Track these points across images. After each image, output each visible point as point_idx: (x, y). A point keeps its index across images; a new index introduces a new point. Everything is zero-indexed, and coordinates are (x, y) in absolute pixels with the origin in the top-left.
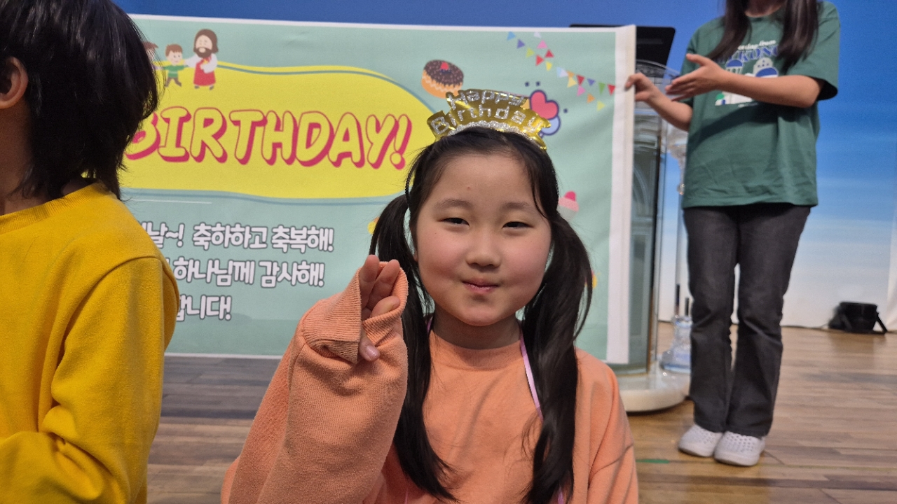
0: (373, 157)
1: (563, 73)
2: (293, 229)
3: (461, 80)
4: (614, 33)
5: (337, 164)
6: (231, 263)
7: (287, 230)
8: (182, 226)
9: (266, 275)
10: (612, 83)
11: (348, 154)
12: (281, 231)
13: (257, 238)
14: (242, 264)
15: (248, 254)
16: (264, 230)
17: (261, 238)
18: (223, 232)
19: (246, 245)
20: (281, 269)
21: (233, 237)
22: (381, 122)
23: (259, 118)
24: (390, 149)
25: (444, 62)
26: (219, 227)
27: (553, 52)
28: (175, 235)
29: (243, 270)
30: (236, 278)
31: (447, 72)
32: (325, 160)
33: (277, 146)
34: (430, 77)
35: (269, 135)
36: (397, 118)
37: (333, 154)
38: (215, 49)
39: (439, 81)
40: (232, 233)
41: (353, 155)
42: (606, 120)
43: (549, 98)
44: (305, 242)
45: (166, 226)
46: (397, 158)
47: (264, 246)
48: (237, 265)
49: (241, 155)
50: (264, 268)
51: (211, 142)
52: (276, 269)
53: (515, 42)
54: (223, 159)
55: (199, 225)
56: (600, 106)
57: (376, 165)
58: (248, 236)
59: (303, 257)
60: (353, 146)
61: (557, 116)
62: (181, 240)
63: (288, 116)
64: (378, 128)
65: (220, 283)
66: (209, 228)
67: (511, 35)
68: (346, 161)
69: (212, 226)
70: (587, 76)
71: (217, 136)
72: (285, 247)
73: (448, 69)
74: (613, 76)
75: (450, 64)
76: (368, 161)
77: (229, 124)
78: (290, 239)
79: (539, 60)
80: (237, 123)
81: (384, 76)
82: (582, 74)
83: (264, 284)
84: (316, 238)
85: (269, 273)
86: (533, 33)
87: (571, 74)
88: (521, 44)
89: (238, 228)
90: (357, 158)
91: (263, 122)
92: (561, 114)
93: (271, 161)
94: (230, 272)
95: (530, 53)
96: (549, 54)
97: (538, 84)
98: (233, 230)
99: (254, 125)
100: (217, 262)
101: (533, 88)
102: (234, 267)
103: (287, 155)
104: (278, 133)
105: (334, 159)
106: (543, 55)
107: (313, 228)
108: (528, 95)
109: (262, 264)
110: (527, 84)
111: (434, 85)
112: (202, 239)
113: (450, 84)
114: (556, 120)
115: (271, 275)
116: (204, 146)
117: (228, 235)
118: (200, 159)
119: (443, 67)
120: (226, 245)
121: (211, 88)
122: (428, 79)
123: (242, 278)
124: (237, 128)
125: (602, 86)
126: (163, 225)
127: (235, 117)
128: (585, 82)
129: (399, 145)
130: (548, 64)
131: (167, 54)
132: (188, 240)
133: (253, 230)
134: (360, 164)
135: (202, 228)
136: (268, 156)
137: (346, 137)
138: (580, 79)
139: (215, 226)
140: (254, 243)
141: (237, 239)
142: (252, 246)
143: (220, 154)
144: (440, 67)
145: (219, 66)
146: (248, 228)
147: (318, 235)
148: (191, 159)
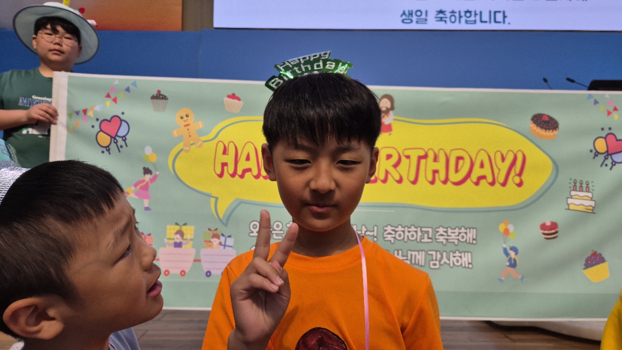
0: (501, 179)
2: (449, 229)
3: (557, 127)
5: (477, 183)
6: (409, 253)
7: (445, 230)
8: (376, 228)
9: (433, 260)
11: (484, 177)
12: (441, 230)
13: (426, 235)
14: (417, 253)
15: (421, 246)
16: (430, 230)
17: (428, 234)
18: (403, 232)
19: (418, 240)
20: (442, 255)
21: (410, 234)
22: (505, 155)
23: (422, 153)
24: (512, 174)
25: (544, 115)
26: (400, 228)
27: (618, 107)
28: (371, 234)
29: (418, 257)
30: (413, 262)
31: (546, 122)
32: (469, 181)
33: (435, 172)
34: (535, 125)
35: (429, 165)
36: (515, 153)
37: (474, 178)
38: (392, 108)
39: (542, 128)
40: (409, 232)
41: (488, 178)
43: (618, 138)
44: (457, 238)
45: (366, 228)
46: (517, 180)
47: (430, 240)
48: (413, 253)
49: (412, 178)
50: (431, 256)
51: (392, 170)
52: (439, 256)
53: (592, 101)
54: (400, 181)
55: (387, 226)
57: (504, 184)
58: (419, 234)
59: (456, 248)
60: (486, 171)
62: (376, 237)
63: (441, 152)
64: (503, 159)
66: (393, 228)
67: (590, 96)
68: (483, 182)
69: (396, 227)
71: (396, 166)
72: (444, 241)
73: (547, 119)
75: (548, 116)
76: (498, 182)
77: (403, 159)
78: (448, 236)
79: (609, 113)
80: (408, 157)
81: (504, 125)
83: (432, 267)
84: (464, 235)
85: (434, 258)
86: (604, 95)
88: (596, 102)
89: (413, 229)
90: (490, 179)
91: (425, 157)
93: (432, 182)
94: (409, 258)
95: (603, 108)
96: (615, 109)
97: (610, 129)
98: (410, 230)
99: (420, 158)
100: (400, 252)
101: (607, 131)
102: (411, 255)
103: (443, 178)
104: (436, 163)
105: (475, 180)
106: (611, 109)
107: (463, 228)
108: (604, 136)
109: (430, 253)
110: (603, 129)
111: (539, 130)
112: (389, 236)
113: (549, 129)
115: (436, 260)
116: (387, 172)
117: (407, 233)
118: (385, 181)
119: (544, 118)
120: (406, 240)
121: (390, 134)
122: (534, 127)
123: (417, 262)
124: (408, 160)
126: (364, 227)
127: (407, 153)
129: (518, 171)
130: (615, 116)
132: (380, 238)
133: (423, 229)
134: (492, 184)
135: (389, 229)
136: (430, 178)
137: (482, 166)
139: (398, 227)
140: (424, 239)
141: (413, 236)
142: (423, 241)
143: (398, 178)
144: (541, 118)
145: (395, 120)
146: (419, 229)
147: (466, 233)
148: (379, 182)
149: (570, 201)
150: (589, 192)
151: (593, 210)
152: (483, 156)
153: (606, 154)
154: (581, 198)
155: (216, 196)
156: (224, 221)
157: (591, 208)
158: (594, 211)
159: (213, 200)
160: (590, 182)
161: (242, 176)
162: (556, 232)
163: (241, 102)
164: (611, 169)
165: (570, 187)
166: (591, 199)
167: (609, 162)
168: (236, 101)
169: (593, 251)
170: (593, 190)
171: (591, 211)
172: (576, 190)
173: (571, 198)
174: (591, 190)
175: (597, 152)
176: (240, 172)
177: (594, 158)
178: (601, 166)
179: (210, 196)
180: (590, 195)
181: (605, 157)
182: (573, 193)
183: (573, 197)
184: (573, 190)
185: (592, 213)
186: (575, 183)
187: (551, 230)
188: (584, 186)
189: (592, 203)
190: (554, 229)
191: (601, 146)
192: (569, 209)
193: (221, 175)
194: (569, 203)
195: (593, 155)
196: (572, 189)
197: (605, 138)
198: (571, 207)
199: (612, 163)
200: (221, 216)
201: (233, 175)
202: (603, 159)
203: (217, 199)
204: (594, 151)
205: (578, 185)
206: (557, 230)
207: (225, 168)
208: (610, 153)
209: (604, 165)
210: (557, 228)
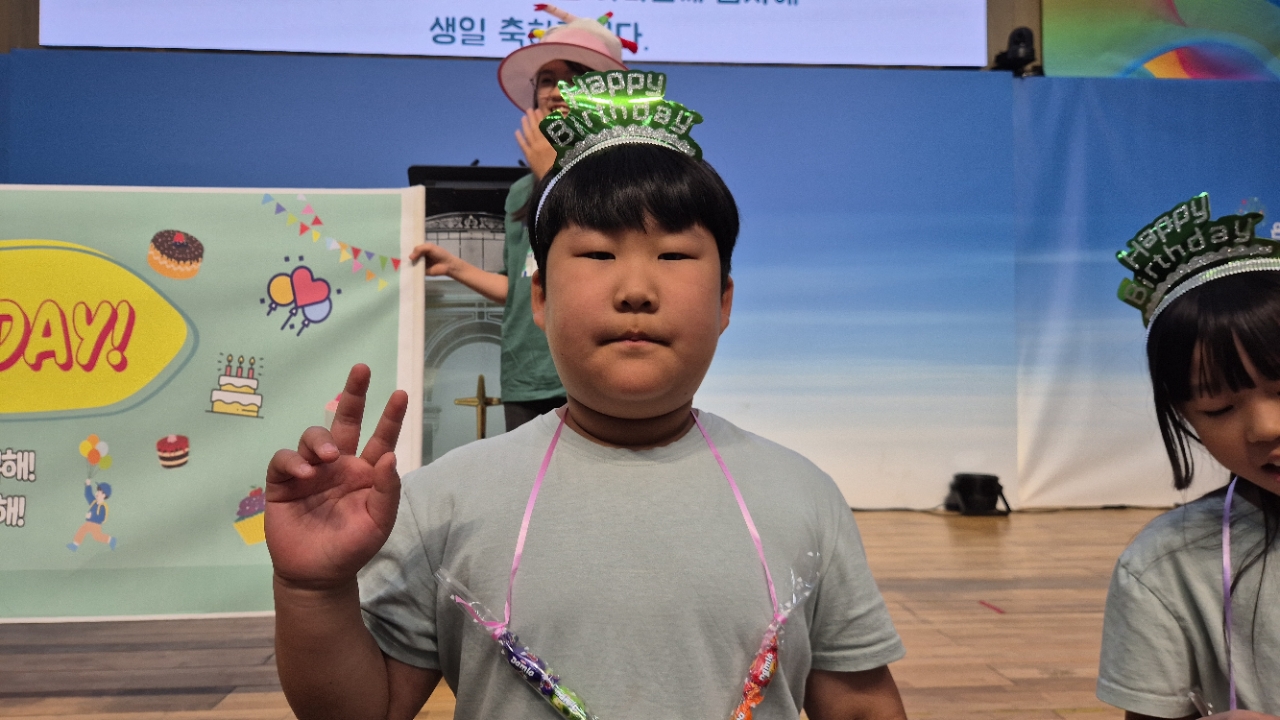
0: (84, 357)
1: (334, 245)
3: (201, 255)
4: (399, 196)
5: (37, 367)
10: (395, 257)
11: (50, 354)
22: (93, 311)
24: (107, 345)
25: (179, 232)
27: (321, 218)
31: (182, 245)
32: (21, 361)
34: (159, 252)
36: (115, 306)
37: (31, 354)
39: (170, 257)
41: (58, 355)
42: (390, 301)
43: (315, 277)
46: (116, 358)
53: (272, 206)
56: (382, 285)
57: (89, 367)
60: (56, 343)
61: (328, 298)
64: (90, 319)
67: (267, 198)
68: (48, 363)
70: (364, 247)
73: (183, 240)
74: (398, 249)
75: (186, 235)
76: (78, 363)
79: (304, 229)
82: (357, 246)
84: (12, 464)
86: (294, 195)
87: (343, 246)
88: (280, 209)
90: (62, 358)
92: (334, 296)
95: (292, 220)
96: (317, 221)
97: (301, 258)
101: (295, 263)
105: (33, 361)
106: (308, 222)
107: (9, 452)
108: (290, 272)
110: (287, 259)
111: (164, 261)
113: (185, 260)
114: (327, 303)
119: (177, 239)
122: (156, 255)
125: (383, 260)
128: (362, 256)
129: (118, 341)
130: (315, 233)
134: (67, 366)
137: (47, 332)
138: (356, 252)
144: (172, 239)
147: (15, 461)
149: (217, 395)
150: (253, 378)
151: (258, 412)
152: (51, 314)
153: (293, 305)
154: (238, 390)
157: (256, 409)
158: (260, 414)
160: (257, 359)
162: (186, 455)
164: (298, 334)
165: (219, 370)
166: (255, 392)
167: (298, 320)
169: (253, 487)
170: (260, 374)
171: (255, 414)
172: (230, 376)
173: (220, 390)
174: (256, 376)
175: (273, 301)
177: (268, 314)
178: (283, 328)
180: (253, 383)
181: (291, 311)
182: (224, 380)
183: (223, 388)
184: (225, 375)
185: (257, 417)
186: (230, 361)
187: (177, 450)
188: (246, 366)
189: (257, 400)
190: (181, 449)
191: (283, 291)
192: (212, 411)
194: (214, 399)
195: (268, 309)
196: (223, 372)
197: (291, 276)
198: (218, 407)
199: (303, 323)
202: (289, 314)
204: (268, 301)
205: (235, 364)
206: (187, 450)
208: (299, 304)
209: (288, 326)
210: (187, 446)
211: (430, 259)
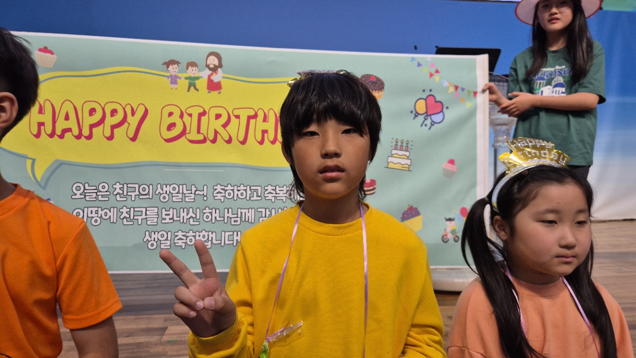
1: (446, 84)
2: (277, 187)
3: (383, 88)
4: (475, 59)
6: (239, 210)
7: (274, 188)
8: (205, 187)
9: (262, 217)
10: (475, 90)
12: (270, 188)
13: (255, 193)
14: (247, 211)
15: (250, 204)
16: (259, 188)
17: (257, 193)
18: (233, 190)
19: (248, 198)
20: (271, 213)
21: (239, 193)
23: (252, 113)
25: (372, 75)
26: (229, 187)
27: (439, 70)
28: (202, 193)
29: (247, 215)
30: (243, 220)
31: (374, 82)
33: (264, 132)
35: (258, 125)
38: (220, 66)
40: (238, 191)
42: (472, 113)
43: (438, 99)
44: (285, 195)
45: (195, 187)
47: (260, 198)
48: (243, 211)
49: (241, 139)
50: (261, 213)
51: (221, 130)
52: (268, 213)
53: (415, 63)
54: (229, 141)
55: (217, 186)
56: (468, 105)
58: (249, 192)
59: (284, 205)
61: (442, 111)
62: (205, 196)
63: (271, 112)
65: (233, 223)
66: (223, 187)
67: (413, 59)
69: (225, 187)
70: (460, 86)
71: (225, 126)
72: (273, 199)
73: (375, 80)
74: (476, 86)
75: (376, 77)
77: (233, 118)
78: (276, 193)
79: (431, 75)
80: (238, 117)
82: (457, 85)
85: (264, 216)
86: (426, 58)
87: (451, 84)
88: (419, 65)
89: (242, 187)
91: (255, 116)
92: (445, 110)
93: (261, 142)
94: (239, 216)
95: (425, 70)
96: (437, 71)
97: (431, 90)
98: (239, 188)
99: (249, 118)
100: (230, 210)
101: (428, 93)
102: (241, 213)
103: (272, 138)
104: (265, 123)
106: (433, 71)
108: (425, 97)
109: (259, 210)
110: (424, 91)
112: (219, 195)
113: (376, 90)
114: (441, 114)
115: (265, 217)
116: (216, 132)
117: (236, 192)
118: (214, 141)
119: (371, 79)
120: (235, 198)
121: (219, 93)
123: (247, 220)
124: (238, 120)
125: (469, 92)
126: (193, 186)
127: (236, 112)
128: (459, 89)
130: (437, 77)
131: (187, 68)
132: (210, 196)
133: (252, 188)
135: (219, 188)
136: (259, 138)
138: (456, 88)
139: (227, 186)
140: (253, 197)
141: (242, 194)
142: (252, 199)
143: (227, 138)
145: (223, 77)
146: (248, 187)
148: (208, 142)
149: (390, 159)
150: (407, 151)
151: (408, 168)
153: (425, 115)
154: (400, 157)
155: (33, 157)
156: (43, 184)
157: (408, 166)
158: (410, 169)
159: (29, 162)
160: (410, 141)
161: (62, 136)
162: (374, 189)
163: (54, 56)
164: (430, 129)
165: (392, 146)
166: (408, 158)
167: (428, 122)
168: (48, 55)
169: (409, 205)
170: (411, 149)
171: (407, 169)
172: (397, 149)
173: (392, 157)
174: (409, 150)
175: (417, 113)
176: (58, 132)
177: (414, 118)
178: (421, 126)
179: (26, 157)
180: (407, 154)
181: (425, 117)
182: (394, 152)
183: (393, 156)
184: (395, 149)
185: (408, 170)
186: (397, 142)
187: (370, 186)
188: (405, 145)
189: (408, 162)
190: (372, 186)
191: (421, 107)
192: (388, 167)
193: (38, 136)
194: (389, 161)
195: (414, 116)
196: (393, 148)
197: (425, 100)
198: (391, 165)
199: (431, 123)
200: (39, 178)
201: (52, 135)
202: (423, 119)
203: (34, 160)
204: (414, 112)
205: (399, 144)
206: (375, 186)
207: (42, 128)
208: (429, 113)
209: (424, 126)
210: (375, 184)
211: (491, 91)
